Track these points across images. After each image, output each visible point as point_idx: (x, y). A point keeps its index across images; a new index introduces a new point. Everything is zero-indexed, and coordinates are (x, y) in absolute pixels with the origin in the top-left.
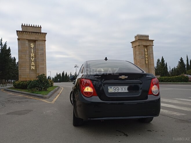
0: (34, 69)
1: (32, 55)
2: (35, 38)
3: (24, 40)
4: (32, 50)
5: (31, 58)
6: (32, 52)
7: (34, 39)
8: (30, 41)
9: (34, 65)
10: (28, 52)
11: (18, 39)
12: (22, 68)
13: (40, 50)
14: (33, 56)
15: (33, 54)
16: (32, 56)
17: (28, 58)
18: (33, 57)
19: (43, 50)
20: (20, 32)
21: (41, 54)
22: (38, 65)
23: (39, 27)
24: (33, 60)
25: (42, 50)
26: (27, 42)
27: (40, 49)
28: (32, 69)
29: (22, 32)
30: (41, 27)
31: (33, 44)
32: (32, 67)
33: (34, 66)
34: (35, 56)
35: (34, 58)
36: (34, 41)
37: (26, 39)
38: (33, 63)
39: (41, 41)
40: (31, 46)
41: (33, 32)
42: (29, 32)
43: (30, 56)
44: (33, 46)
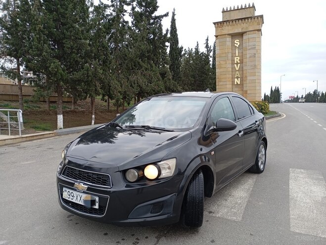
0: (239, 83)
1: (237, 59)
2: (242, 29)
3: (223, 36)
4: (237, 51)
5: (235, 65)
6: (237, 55)
7: (240, 31)
8: (234, 36)
9: (239, 76)
10: (230, 55)
11: (216, 36)
12: (221, 83)
13: (250, 49)
14: (239, 62)
15: (239, 58)
16: (236, 62)
17: (230, 66)
18: (237, 64)
19: (255, 48)
20: (218, 24)
21: (250, 57)
22: (246, 77)
23: (251, 6)
24: (237, 69)
25: (253, 48)
26: (229, 39)
27: (250, 47)
28: (236, 83)
29: (221, 24)
30: (254, 7)
31: (238, 41)
32: (236, 79)
33: (239, 79)
34: (242, 62)
35: (239, 65)
36: (241, 35)
37: (228, 34)
38: (238, 74)
39: (252, 32)
40: (236, 45)
41: (239, 19)
42: (232, 21)
43: (233, 63)
44: (239, 43)
